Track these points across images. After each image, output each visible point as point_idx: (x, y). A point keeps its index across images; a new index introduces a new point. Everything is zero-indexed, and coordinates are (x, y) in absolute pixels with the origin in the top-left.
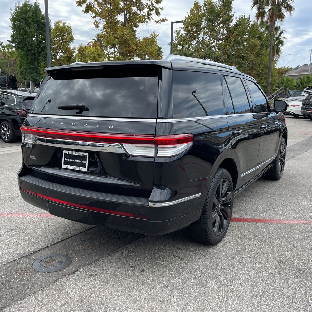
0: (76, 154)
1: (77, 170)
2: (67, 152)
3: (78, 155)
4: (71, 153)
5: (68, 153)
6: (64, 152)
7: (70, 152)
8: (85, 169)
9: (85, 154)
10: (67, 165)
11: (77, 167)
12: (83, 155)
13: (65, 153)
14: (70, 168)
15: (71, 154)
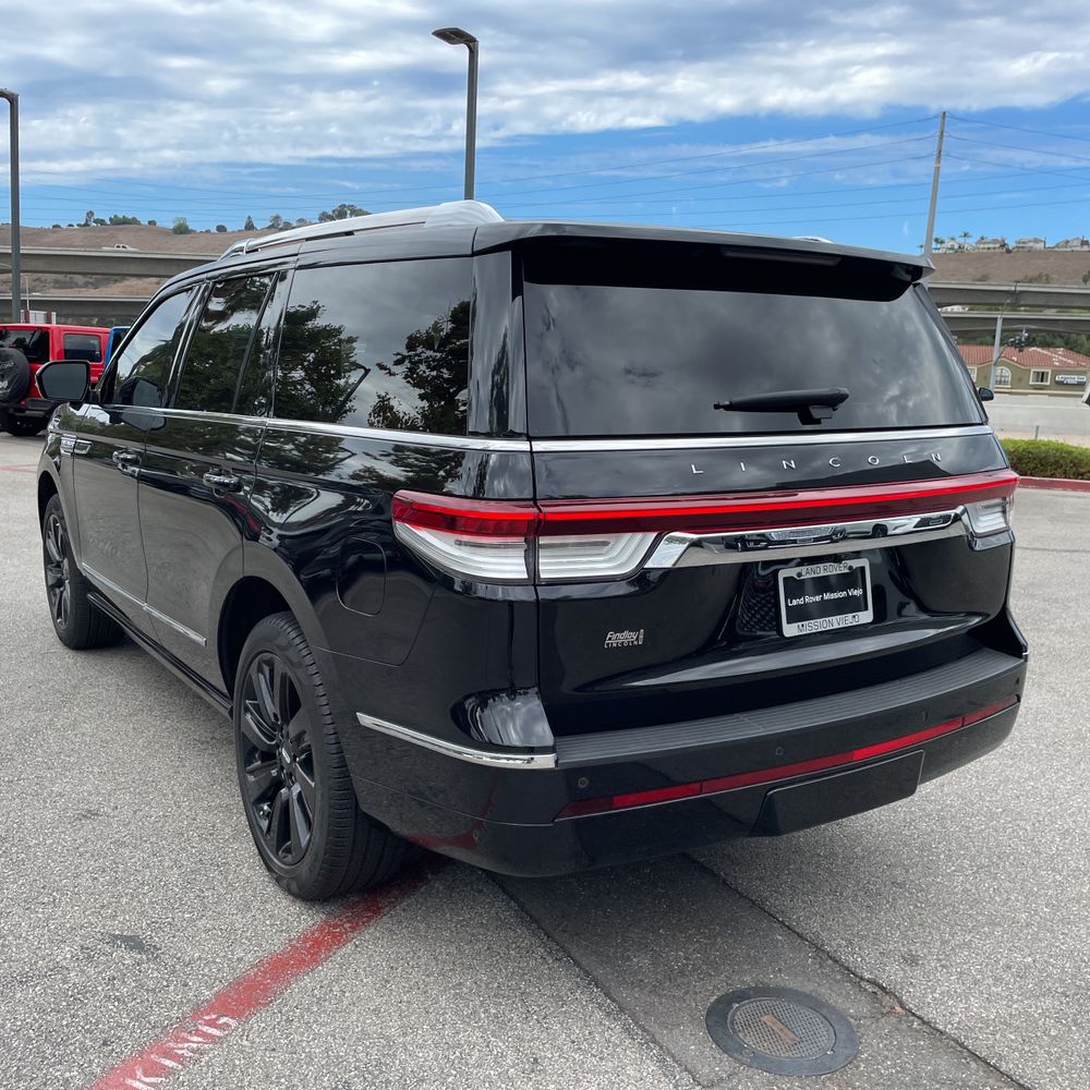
0: (826, 574)
1: (841, 626)
2: (791, 572)
3: (834, 572)
4: (808, 573)
5: (799, 575)
6: (783, 574)
7: (803, 569)
8: (866, 617)
9: (856, 564)
10: (800, 624)
11: (838, 617)
12: (850, 568)
13: (785, 579)
14: (814, 631)
15: (808, 576)
